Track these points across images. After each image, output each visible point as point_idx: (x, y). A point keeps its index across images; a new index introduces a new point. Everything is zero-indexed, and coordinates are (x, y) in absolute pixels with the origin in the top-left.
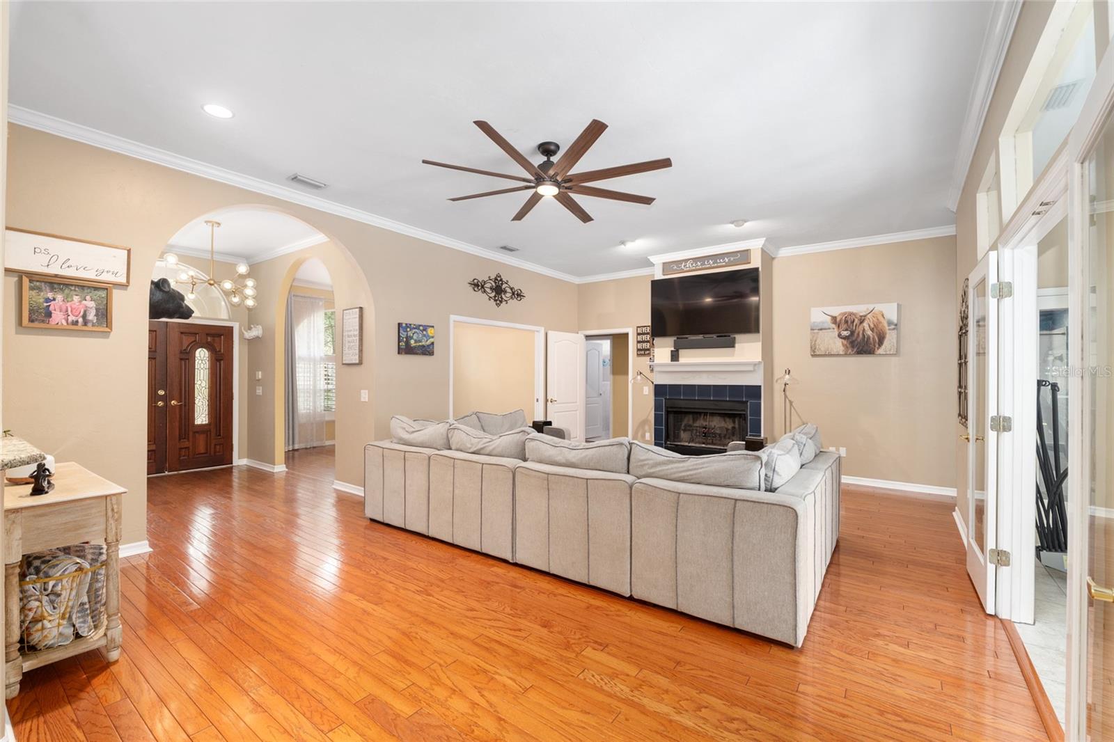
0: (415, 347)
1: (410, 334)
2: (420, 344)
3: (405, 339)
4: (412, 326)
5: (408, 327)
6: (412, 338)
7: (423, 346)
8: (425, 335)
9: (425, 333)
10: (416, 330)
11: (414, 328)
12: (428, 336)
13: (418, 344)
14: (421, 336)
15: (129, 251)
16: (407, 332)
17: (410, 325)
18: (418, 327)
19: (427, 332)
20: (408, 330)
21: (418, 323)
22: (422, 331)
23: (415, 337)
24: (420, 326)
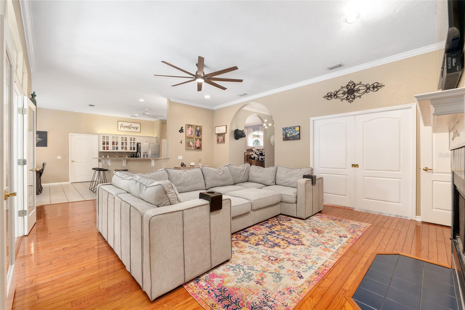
0: (290, 137)
1: (287, 131)
2: (292, 135)
3: (285, 134)
4: (288, 128)
5: (286, 129)
6: (288, 133)
7: (294, 136)
8: (294, 131)
9: (294, 130)
10: (290, 129)
11: (289, 129)
12: (296, 131)
13: (291, 135)
14: (292, 131)
15: (226, 126)
16: (286, 131)
17: (287, 128)
18: (290, 128)
19: (295, 129)
20: (286, 130)
21: (290, 126)
22: (293, 129)
23: (289, 133)
24: (291, 127)
